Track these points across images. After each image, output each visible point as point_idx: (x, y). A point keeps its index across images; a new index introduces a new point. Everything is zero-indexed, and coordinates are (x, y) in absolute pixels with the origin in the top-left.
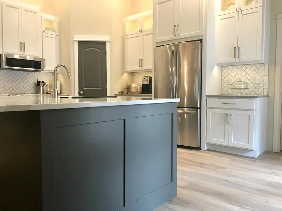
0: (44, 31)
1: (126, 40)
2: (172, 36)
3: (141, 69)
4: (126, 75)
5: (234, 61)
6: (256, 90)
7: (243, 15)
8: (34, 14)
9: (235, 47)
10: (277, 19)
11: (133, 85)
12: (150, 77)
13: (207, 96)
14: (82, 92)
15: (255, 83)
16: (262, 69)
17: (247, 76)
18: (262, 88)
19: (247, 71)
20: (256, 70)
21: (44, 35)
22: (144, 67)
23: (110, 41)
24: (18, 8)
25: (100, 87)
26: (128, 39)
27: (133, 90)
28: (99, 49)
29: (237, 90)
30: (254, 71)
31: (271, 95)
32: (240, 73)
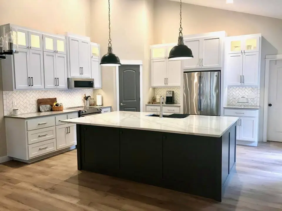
0: (92, 57)
1: (152, 63)
2: (198, 66)
3: (166, 85)
4: (151, 89)
5: (240, 85)
6: (252, 103)
7: (246, 55)
8: (87, 44)
9: (241, 76)
10: (265, 59)
11: (158, 97)
12: (173, 91)
13: (224, 108)
14: (122, 104)
15: (251, 98)
16: (256, 89)
17: (246, 93)
18: (256, 102)
19: (246, 90)
20: (252, 90)
21: (93, 59)
22: (168, 84)
23: (142, 65)
24: (78, 41)
25: (135, 99)
26: (154, 63)
27: (158, 101)
28: (134, 71)
29: (241, 103)
30: (251, 91)
31: (262, 105)
32: (241, 91)
